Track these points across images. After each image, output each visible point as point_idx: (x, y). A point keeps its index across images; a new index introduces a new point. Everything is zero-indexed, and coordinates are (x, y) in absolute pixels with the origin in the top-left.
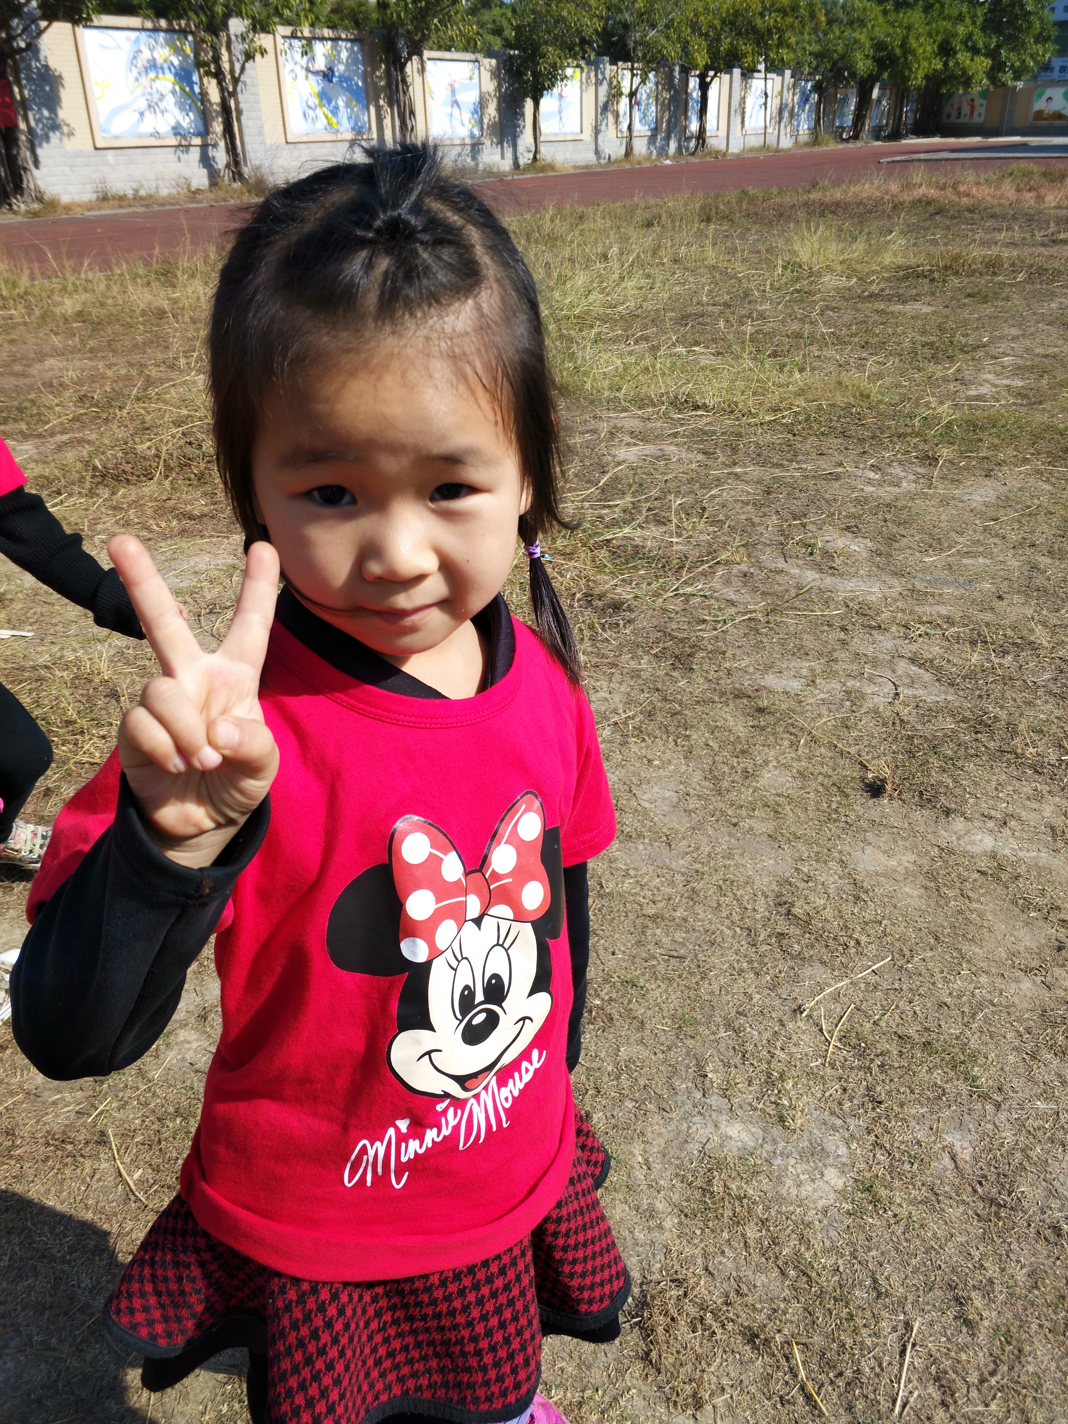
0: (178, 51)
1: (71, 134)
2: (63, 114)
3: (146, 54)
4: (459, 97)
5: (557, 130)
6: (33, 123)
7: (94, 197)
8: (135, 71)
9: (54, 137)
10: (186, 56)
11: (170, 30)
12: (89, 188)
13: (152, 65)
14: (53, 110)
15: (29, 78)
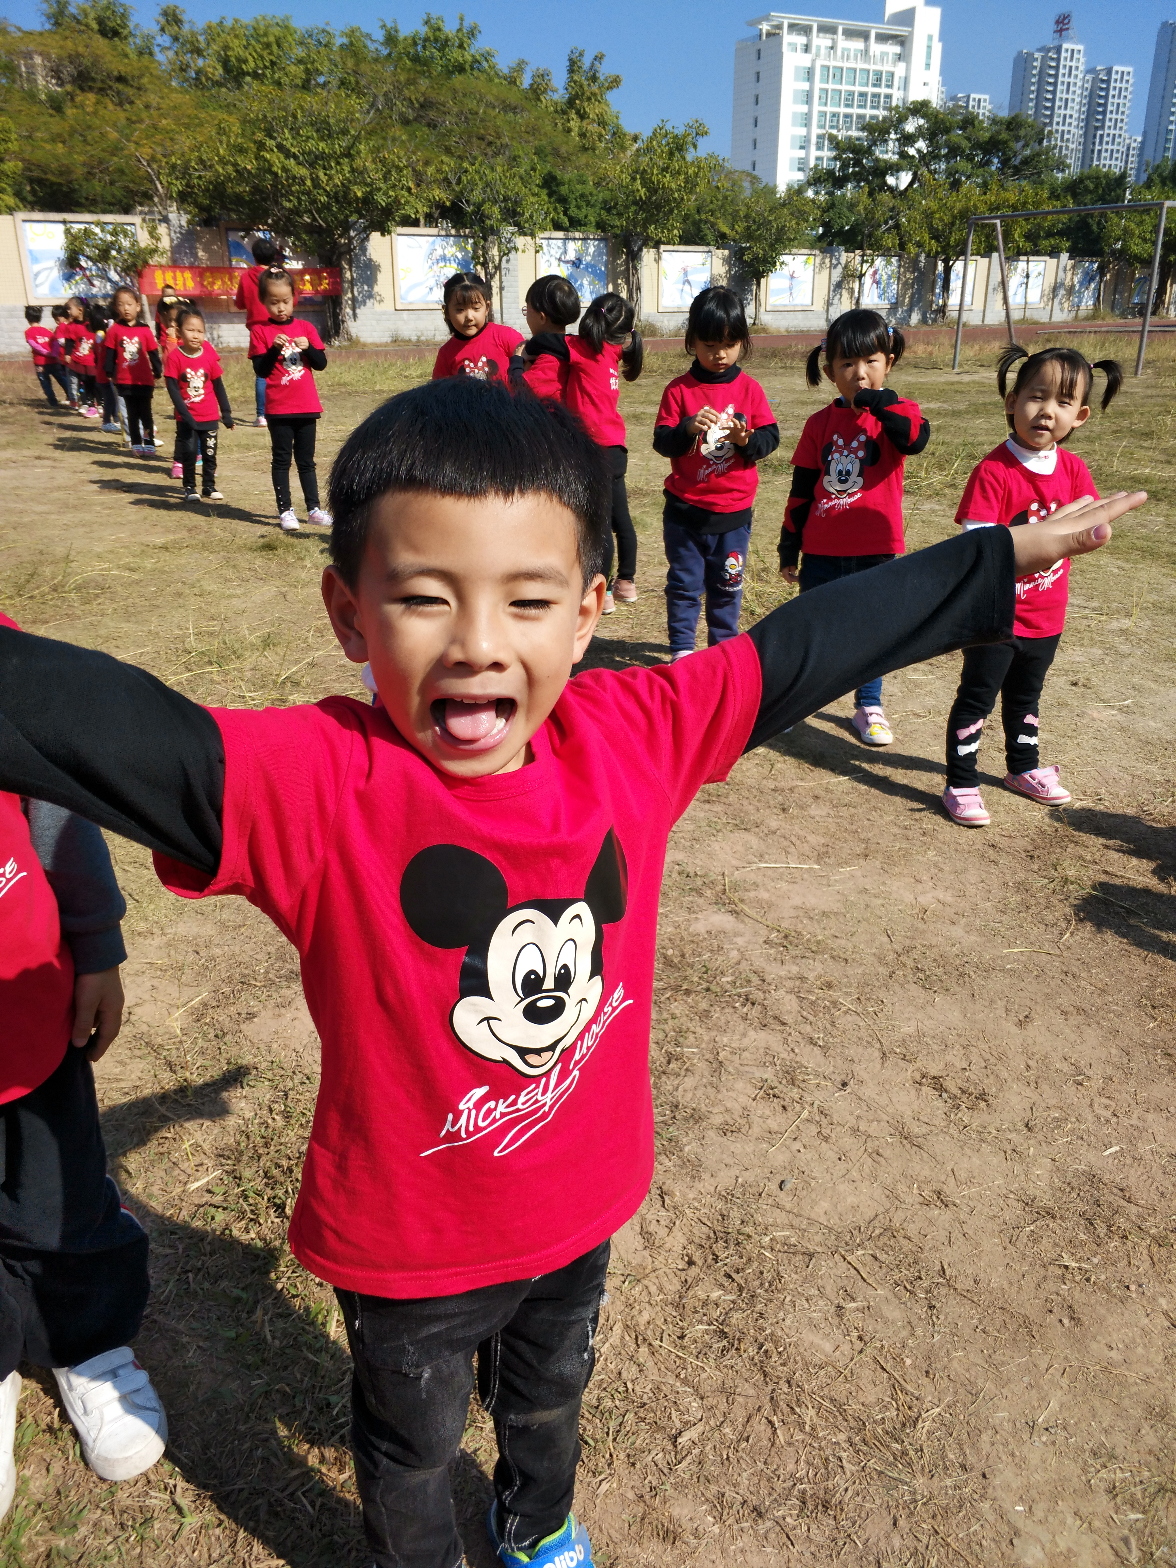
0: (463, 249)
1: (381, 301)
2: (376, 289)
3: (440, 252)
4: (690, 278)
5: (787, 302)
6: (356, 293)
7: (389, 340)
8: (430, 262)
9: (369, 303)
10: (467, 252)
11: (458, 236)
12: (387, 334)
13: (444, 258)
14: (371, 286)
15: (358, 267)
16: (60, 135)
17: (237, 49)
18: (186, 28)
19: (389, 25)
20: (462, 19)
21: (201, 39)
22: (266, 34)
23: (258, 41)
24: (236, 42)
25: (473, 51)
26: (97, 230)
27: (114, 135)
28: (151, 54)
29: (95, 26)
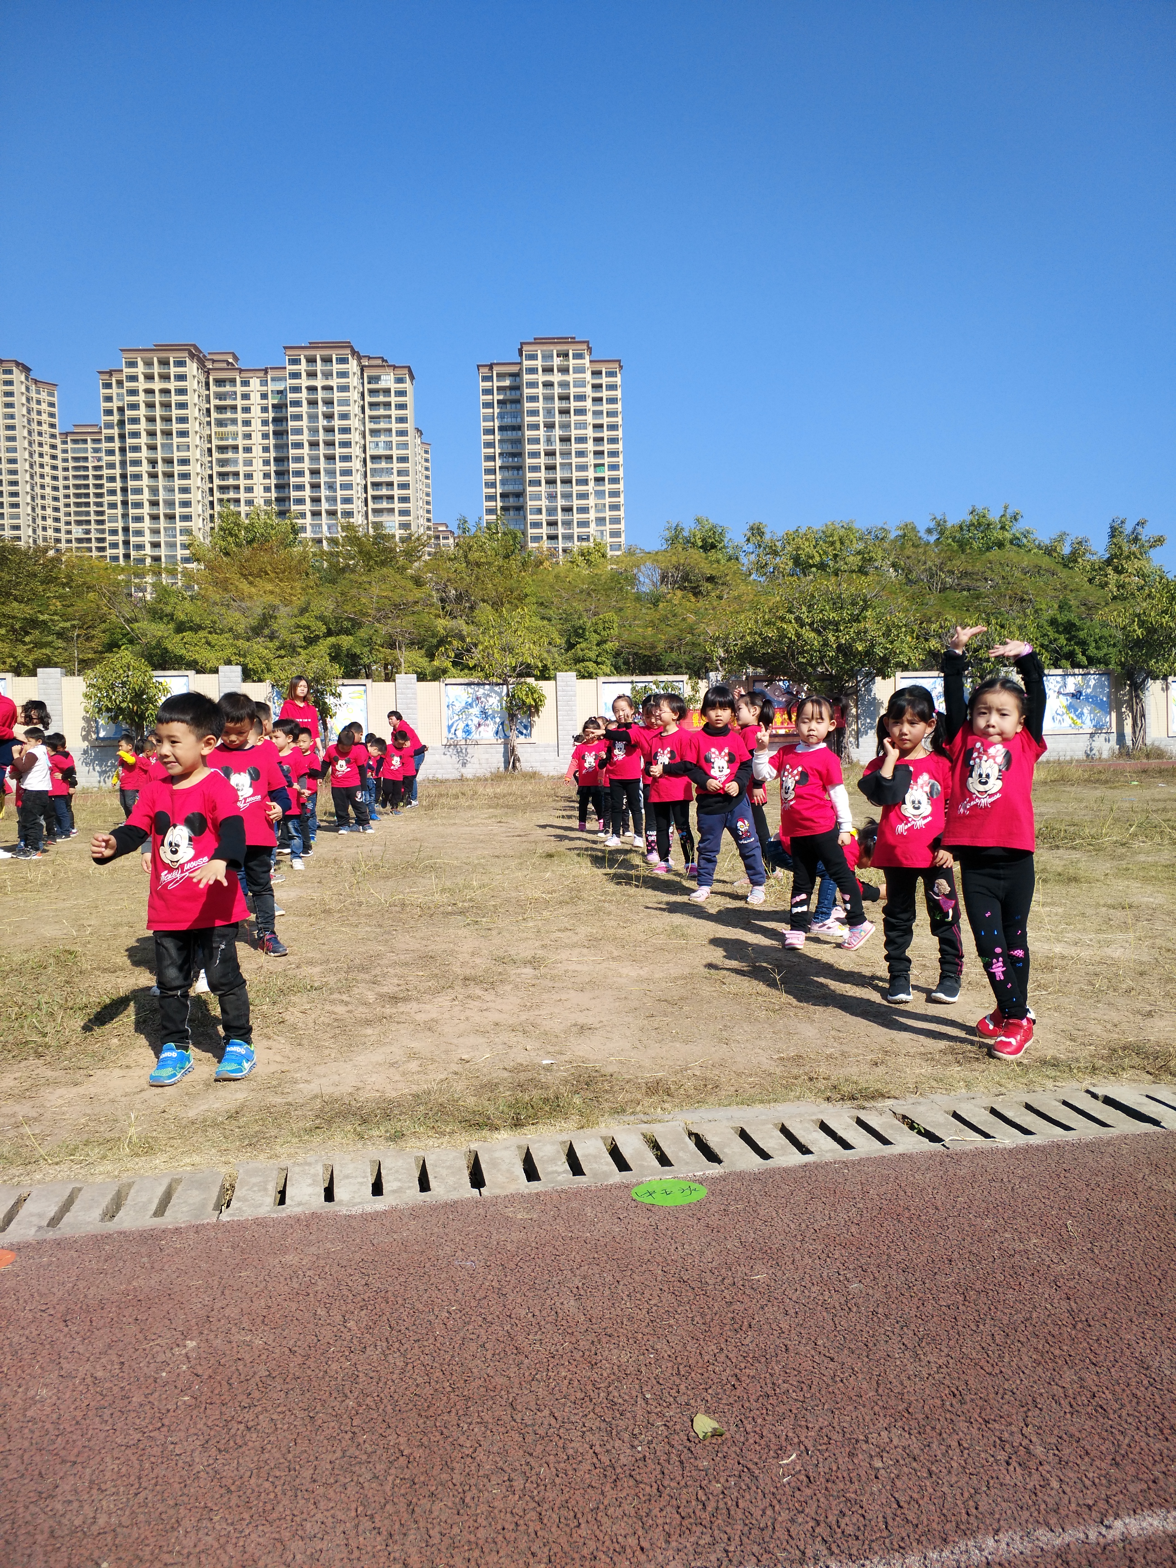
16: (651, 621)
17: (808, 548)
18: (767, 537)
19: (939, 518)
20: (1006, 508)
21: (779, 544)
22: (832, 535)
23: (825, 542)
24: (807, 544)
25: (1014, 531)
26: (654, 687)
27: (692, 618)
28: (737, 559)
29: (700, 544)
